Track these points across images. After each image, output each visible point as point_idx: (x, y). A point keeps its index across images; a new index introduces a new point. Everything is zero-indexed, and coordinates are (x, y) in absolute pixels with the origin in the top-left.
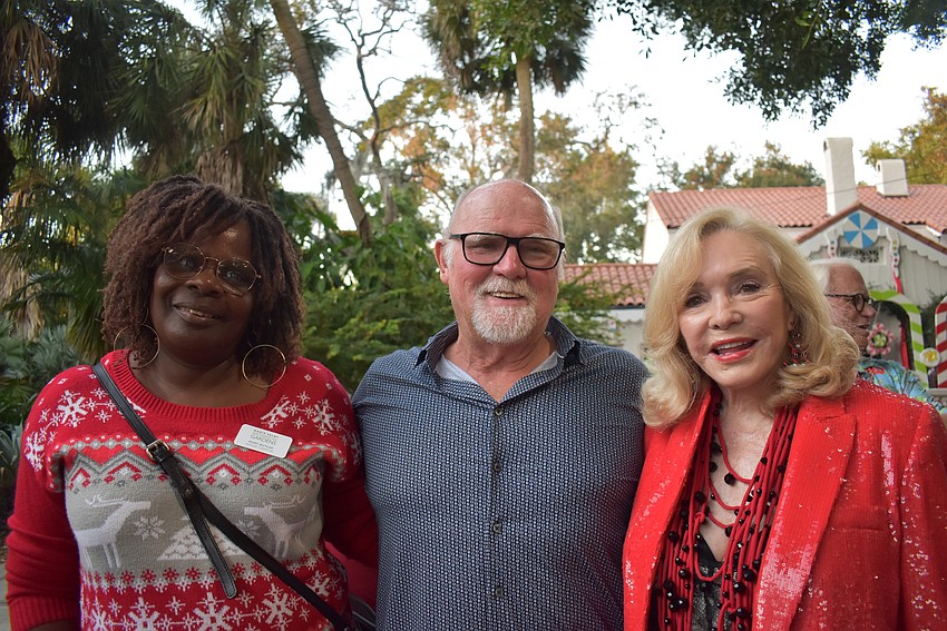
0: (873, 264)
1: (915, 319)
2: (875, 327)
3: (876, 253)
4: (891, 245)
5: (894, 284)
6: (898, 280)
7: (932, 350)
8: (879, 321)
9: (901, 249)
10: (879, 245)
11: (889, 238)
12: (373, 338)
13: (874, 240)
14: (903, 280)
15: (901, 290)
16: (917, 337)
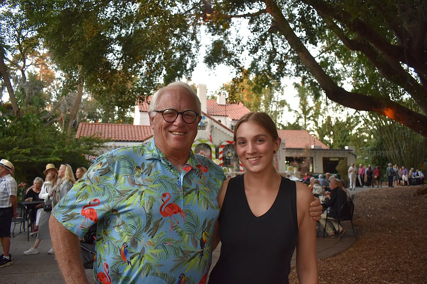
0: (204, 131)
1: (213, 149)
2: (201, 151)
3: (204, 127)
4: (209, 125)
5: (209, 137)
6: (210, 136)
7: (217, 160)
8: (203, 149)
9: (212, 127)
10: (206, 124)
11: (209, 122)
12: (22, 154)
13: (204, 123)
14: (212, 137)
15: (211, 141)
16: (214, 156)
